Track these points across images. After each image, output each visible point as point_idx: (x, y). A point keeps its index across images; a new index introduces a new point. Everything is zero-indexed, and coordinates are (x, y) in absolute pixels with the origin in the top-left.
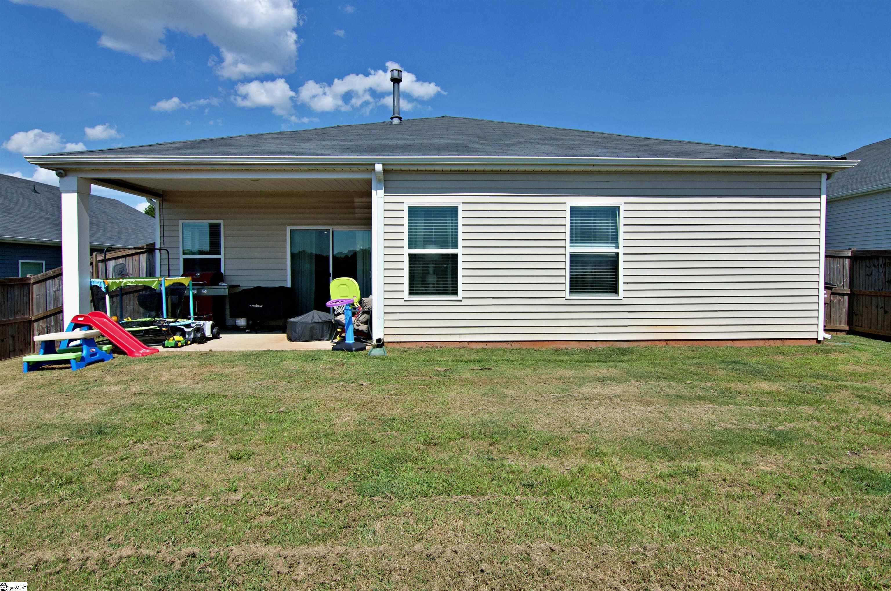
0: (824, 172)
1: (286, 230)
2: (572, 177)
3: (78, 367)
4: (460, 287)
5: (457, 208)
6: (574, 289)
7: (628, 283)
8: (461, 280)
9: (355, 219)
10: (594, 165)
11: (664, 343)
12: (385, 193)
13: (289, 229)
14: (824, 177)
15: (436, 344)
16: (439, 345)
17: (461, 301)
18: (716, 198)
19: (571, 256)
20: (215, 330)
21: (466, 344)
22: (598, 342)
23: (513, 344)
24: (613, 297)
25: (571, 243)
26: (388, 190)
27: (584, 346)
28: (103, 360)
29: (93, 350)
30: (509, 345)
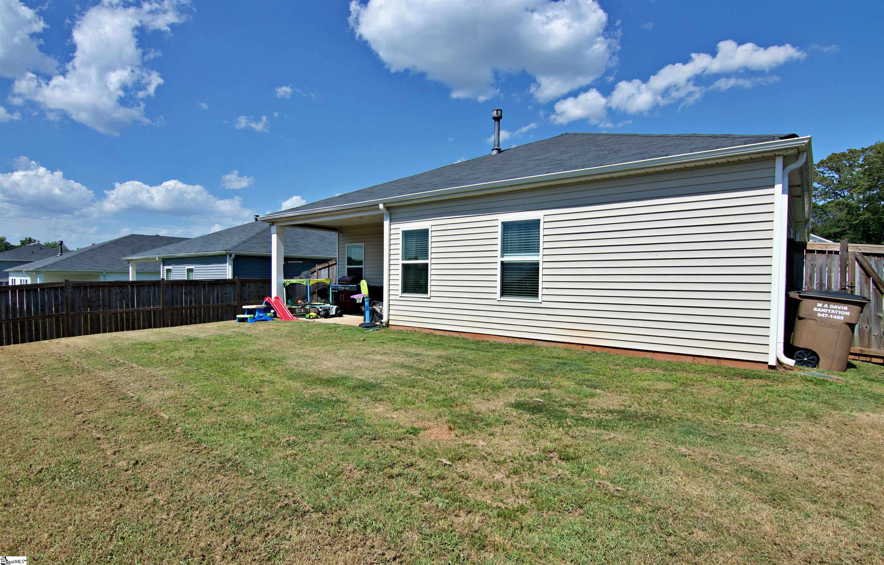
0: (779, 155)
2: (493, 199)
3: (251, 322)
4: (430, 288)
5: (428, 230)
6: (503, 293)
7: (547, 288)
8: (430, 283)
10: (511, 186)
11: (580, 347)
12: (390, 222)
14: (779, 163)
15: (417, 330)
17: (430, 298)
18: (635, 202)
19: (501, 264)
20: (339, 312)
21: (432, 331)
22: (522, 340)
23: (461, 334)
24: (534, 300)
25: (501, 253)
26: (392, 220)
27: (511, 341)
28: (266, 320)
29: (261, 315)
30: (459, 335)
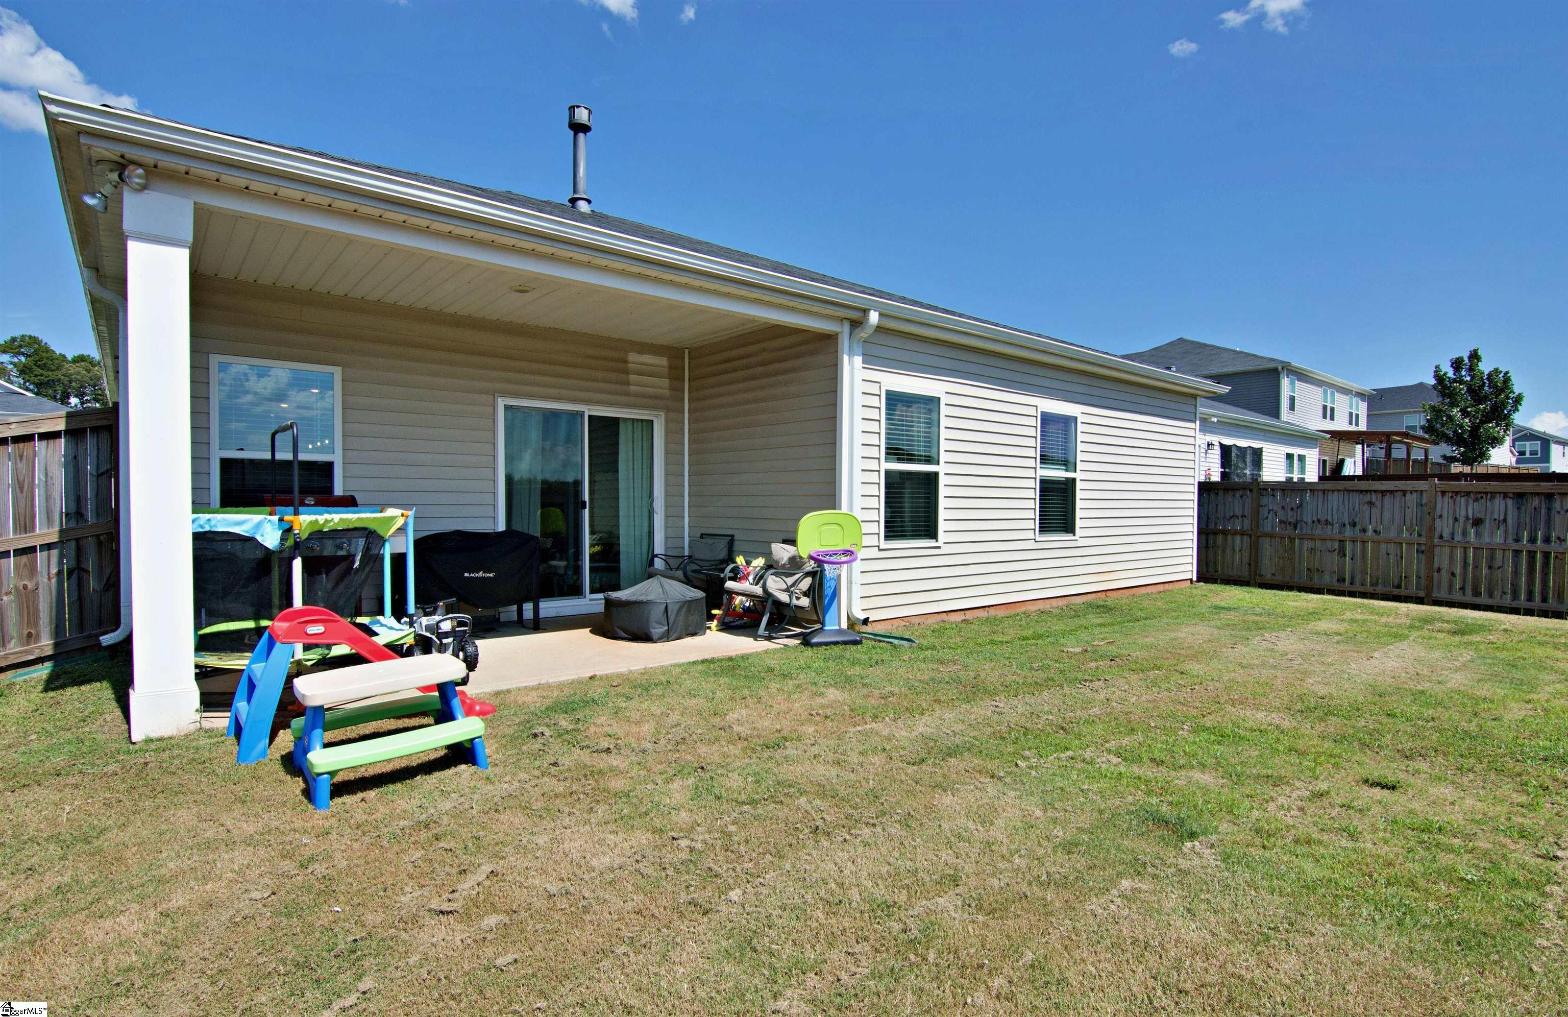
1: (494, 407)
4: (942, 526)
5: (939, 400)
7: (1083, 518)
8: (942, 514)
9: (628, 394)
12: (863, 363)
13: (501, 403)
16: (916, 620)
17: (939, 547)
19: (1042, 481)
24: (1069, 537)
25: (1041, 463)
26: (870, 360)
